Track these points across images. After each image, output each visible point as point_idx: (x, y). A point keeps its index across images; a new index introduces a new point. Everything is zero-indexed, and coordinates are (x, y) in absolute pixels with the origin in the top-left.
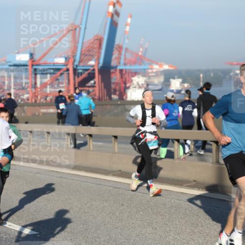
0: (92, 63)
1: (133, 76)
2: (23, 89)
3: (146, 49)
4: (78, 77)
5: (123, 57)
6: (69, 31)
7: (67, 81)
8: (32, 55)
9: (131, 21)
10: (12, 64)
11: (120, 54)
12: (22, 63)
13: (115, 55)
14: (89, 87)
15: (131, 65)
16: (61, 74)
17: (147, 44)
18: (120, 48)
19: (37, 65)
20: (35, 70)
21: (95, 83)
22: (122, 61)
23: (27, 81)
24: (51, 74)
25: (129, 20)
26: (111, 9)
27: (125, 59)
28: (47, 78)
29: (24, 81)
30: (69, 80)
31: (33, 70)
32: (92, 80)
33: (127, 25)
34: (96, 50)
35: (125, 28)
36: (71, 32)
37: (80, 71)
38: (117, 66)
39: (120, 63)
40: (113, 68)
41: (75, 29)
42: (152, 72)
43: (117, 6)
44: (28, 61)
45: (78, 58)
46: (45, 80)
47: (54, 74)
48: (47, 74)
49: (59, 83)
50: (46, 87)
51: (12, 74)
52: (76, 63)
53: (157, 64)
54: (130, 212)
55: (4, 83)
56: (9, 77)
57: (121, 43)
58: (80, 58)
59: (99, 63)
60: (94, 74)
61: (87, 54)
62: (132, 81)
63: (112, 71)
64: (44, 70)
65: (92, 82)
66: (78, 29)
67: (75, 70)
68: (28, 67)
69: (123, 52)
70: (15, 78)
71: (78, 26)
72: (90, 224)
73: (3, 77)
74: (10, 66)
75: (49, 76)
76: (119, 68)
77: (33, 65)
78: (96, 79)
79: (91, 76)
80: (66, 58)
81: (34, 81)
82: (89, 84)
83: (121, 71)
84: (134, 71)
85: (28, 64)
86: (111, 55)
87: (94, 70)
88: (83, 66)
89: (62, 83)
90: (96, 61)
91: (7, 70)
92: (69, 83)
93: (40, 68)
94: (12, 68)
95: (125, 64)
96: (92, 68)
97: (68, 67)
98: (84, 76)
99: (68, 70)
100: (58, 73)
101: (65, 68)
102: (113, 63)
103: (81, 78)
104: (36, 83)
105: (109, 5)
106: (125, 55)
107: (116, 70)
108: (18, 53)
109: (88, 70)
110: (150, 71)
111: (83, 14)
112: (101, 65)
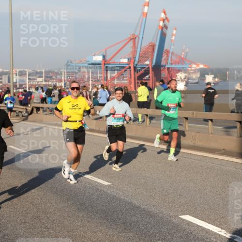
0: (147, 63)
1: (177, 73)
2: (98, 81)
3: (187, 53)
4: (137, 73)
5: (170, 59)
6: (131, 40)
7: (129, 76)
8: (104, 57)
9: (176, 32)
10: (90, 63)
11: (168, 56)
12: (97, 62)
13: (164, 57)
14: (145, 80)
15: (175, 64)
16: (125, 71)
17: (188, 49)
18: (168, 52)
19: (108, 64)
20: (107, 67)
21: (149, 77)
22: (169, 62)
23: (100, 75)
24: (117, 70)
25: (174, 32)
26: (161, 23)
27: (171, 60)
28: (115, 73)
29: (99, 75)
30: (131, 75)
31: (105, 68)
32: (147, 75)
33: (173, 35)
34: (150, 54)
35: (172, 37)
36: (132, 40)
37: (139, 68)
38: (165, 65)
39: (167, 63)
40: (163, 66)
41: (136, 38)
42: (192, 70)
43: (166, 22)
44: (101, 61)
45: (137, 59)
46: (114, 75)
47: (120, 70)
48: (115, 70)
49: (124, 77)
50: (115, 80)
51: (90, 70)
52: (136, 63)
53: (195, 64)
54: (177, 171)
55: (85, 76)
56: (88, 72)
57: (169, 49)
58: (139, 59)
59: (152, 63)
60: (149, 70)
61: (144, 56)
62: (176, 76)
63: (162, 68)
64: (113, 67)
65: (147, 76)
66: (137, 38)
67: (135, 68)
68: (102, 65)
69: (170, 55)
70: (92, 73)
71: (137, 36)
72: (148, 179)
73: (84, 72)
74: (89, 64)
75: (116, 71)
76: (167, 66)
77: (105, 64)
78: (150, 75)
79: (147, 72)
80: (129, 59)
81: (105, 75)
82: (145, 78)
83: (168, 69)
84: (178, 69)
85: (101, 63)
86: (161, 57)
87: (149, 68)
88: (141, 65)
89: (126, 77)
90: (150, 61)
91: (87, 67)
92: (131, 77)
93: (110, 66)
94: (90, 66)
95: (171, 64)
96: (147, 67)
97: (130, 65)
98: (142, 72)
99: (130, 68)
100: (123, 70)
101: (127, 66)
102: (163, 63)
103: (139, 73)
104: (107, 77)
105: (160, 20)
106: (171, 57)
107: (165, 68)
108: (94, 55)
109: (145, 67)
110: (190, 69)
111: (141, 27)
112: (154, 64)
